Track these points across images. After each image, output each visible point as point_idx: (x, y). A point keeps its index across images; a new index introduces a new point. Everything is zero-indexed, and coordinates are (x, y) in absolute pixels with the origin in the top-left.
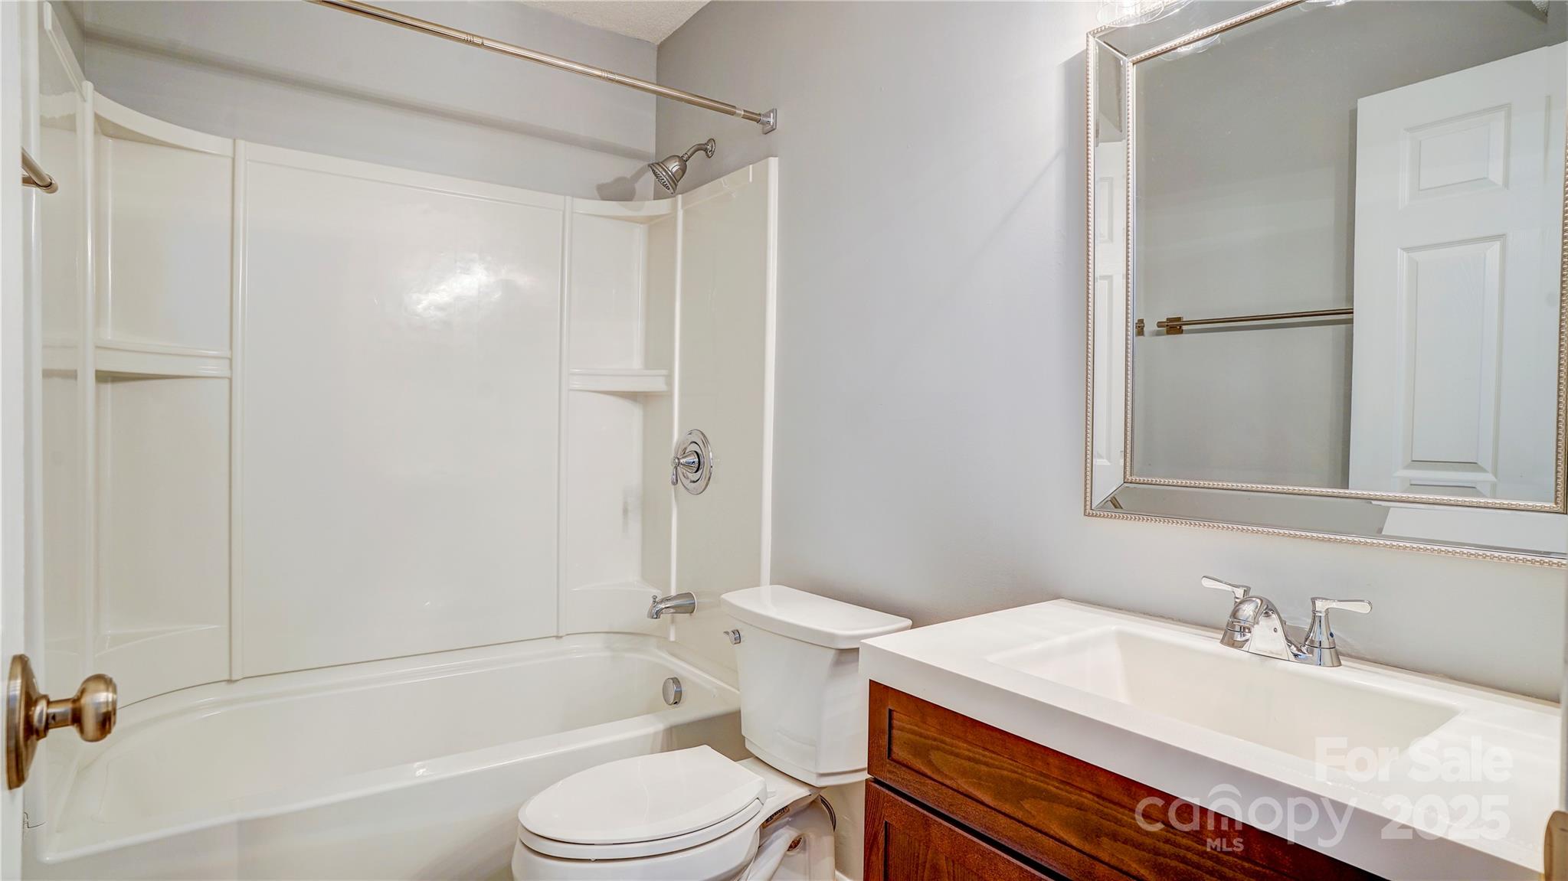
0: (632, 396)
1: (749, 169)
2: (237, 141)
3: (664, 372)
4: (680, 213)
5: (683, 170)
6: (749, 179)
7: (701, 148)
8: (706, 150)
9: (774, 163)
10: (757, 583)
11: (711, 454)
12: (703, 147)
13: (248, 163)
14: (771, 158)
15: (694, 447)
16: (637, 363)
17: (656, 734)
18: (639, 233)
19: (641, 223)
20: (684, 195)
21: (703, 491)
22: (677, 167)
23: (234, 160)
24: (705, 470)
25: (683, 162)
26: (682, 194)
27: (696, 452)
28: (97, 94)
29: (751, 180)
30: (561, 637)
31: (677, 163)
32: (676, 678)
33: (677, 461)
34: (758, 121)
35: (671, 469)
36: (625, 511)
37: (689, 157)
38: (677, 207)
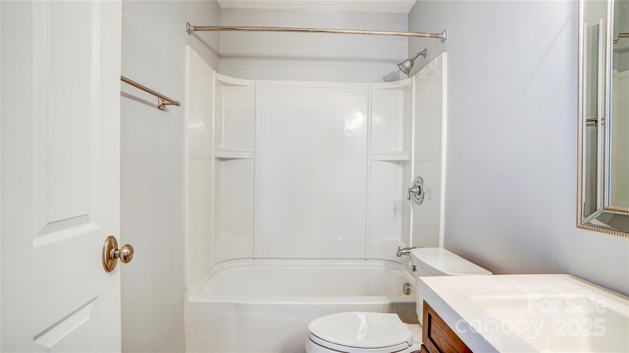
0: (398, 162)
1: (435, 60)
2: (257, 81)
3: (408, 152)
4: (414, 84)
5: (412, 65)
6: (435, 64)
7: (421, 54)
8: (423, 54)
9: (445, 55)
10: (437, 246)
11: (424, 187)
12: (422, 53)
13: (260, 87)
14: (444, 53)
15: (418, 184)
16: (400, 148)
17: (385, 305)
18: (401, 93)
19: (402, 90)
20: (416, 75)
21: (422, 203)
22: (409, 64)
23: (256, 86)
24: (422, 193)
25: (412, 61)
26: (414, 75)
27: (419, 186)
28: (217, 73)
29: (436, 64)
30: (367, 259)
31: (409, 62)
32: (408, 283)
33: (410, 190)
34: (438, 37)
35: (408, 192)
36: (395, 210)
37: (415, 59)
38: (412, 81)
